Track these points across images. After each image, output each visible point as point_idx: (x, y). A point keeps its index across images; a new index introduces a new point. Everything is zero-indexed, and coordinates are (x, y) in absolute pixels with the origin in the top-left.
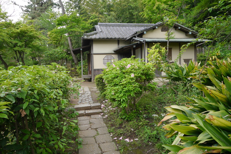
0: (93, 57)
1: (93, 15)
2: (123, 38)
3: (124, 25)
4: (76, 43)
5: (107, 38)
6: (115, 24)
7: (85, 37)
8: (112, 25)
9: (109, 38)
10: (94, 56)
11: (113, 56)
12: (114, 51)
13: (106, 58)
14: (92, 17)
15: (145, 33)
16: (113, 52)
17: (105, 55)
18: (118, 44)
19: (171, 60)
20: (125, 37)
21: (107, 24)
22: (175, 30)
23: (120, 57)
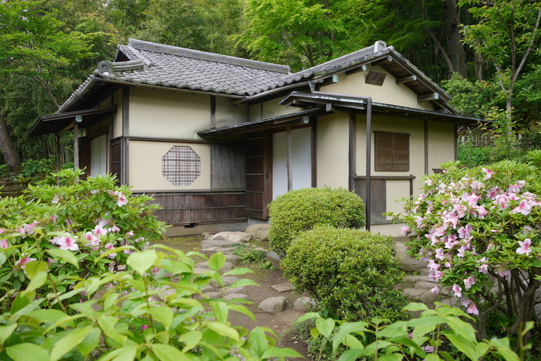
0: (127, 148)
1: (86, 18)
2: (236, 94)
3: (210, 57)
4: (15, 100)
5: (184, 88)
6: (183, 51)
7: (106, 74)
8: (174, 50)
9: (193, 87)
10: (133, 145)
11: (195, 147)
12: (200, 134)
13: (172, 156)
14: (84, 24)
15: (335, 79)
16: (196, 137)
17: (169, 146)
18: (213, 111)
19: (407, 170)
20: (241, 90)
21: (158, 47)
22: (397, 82)
23: (217, 154)
